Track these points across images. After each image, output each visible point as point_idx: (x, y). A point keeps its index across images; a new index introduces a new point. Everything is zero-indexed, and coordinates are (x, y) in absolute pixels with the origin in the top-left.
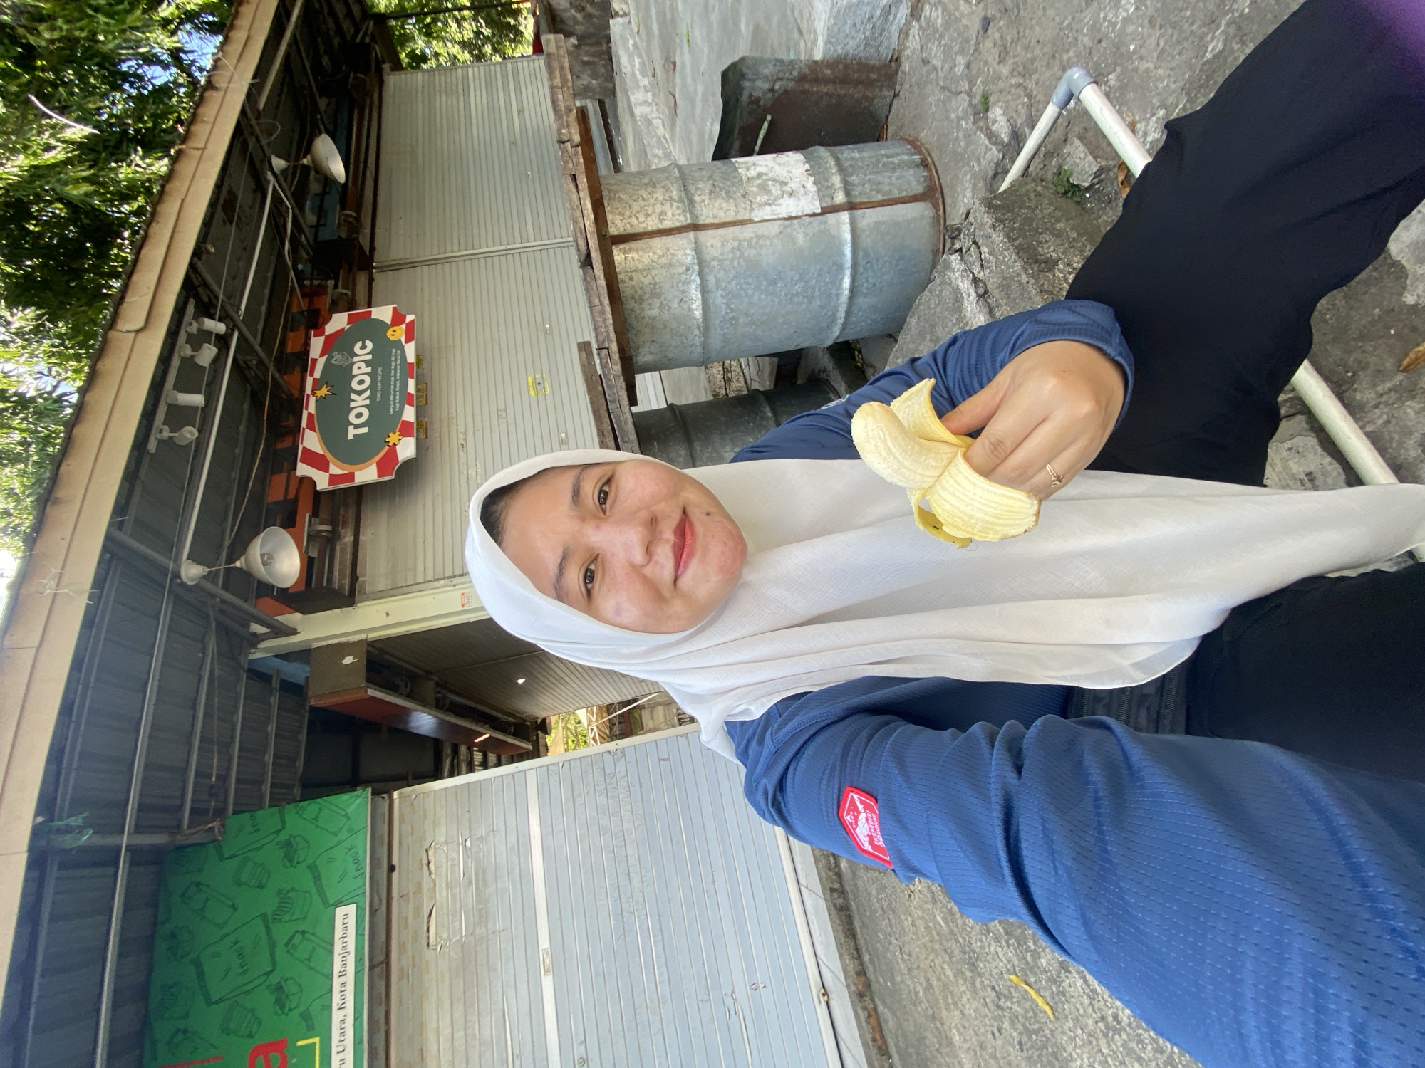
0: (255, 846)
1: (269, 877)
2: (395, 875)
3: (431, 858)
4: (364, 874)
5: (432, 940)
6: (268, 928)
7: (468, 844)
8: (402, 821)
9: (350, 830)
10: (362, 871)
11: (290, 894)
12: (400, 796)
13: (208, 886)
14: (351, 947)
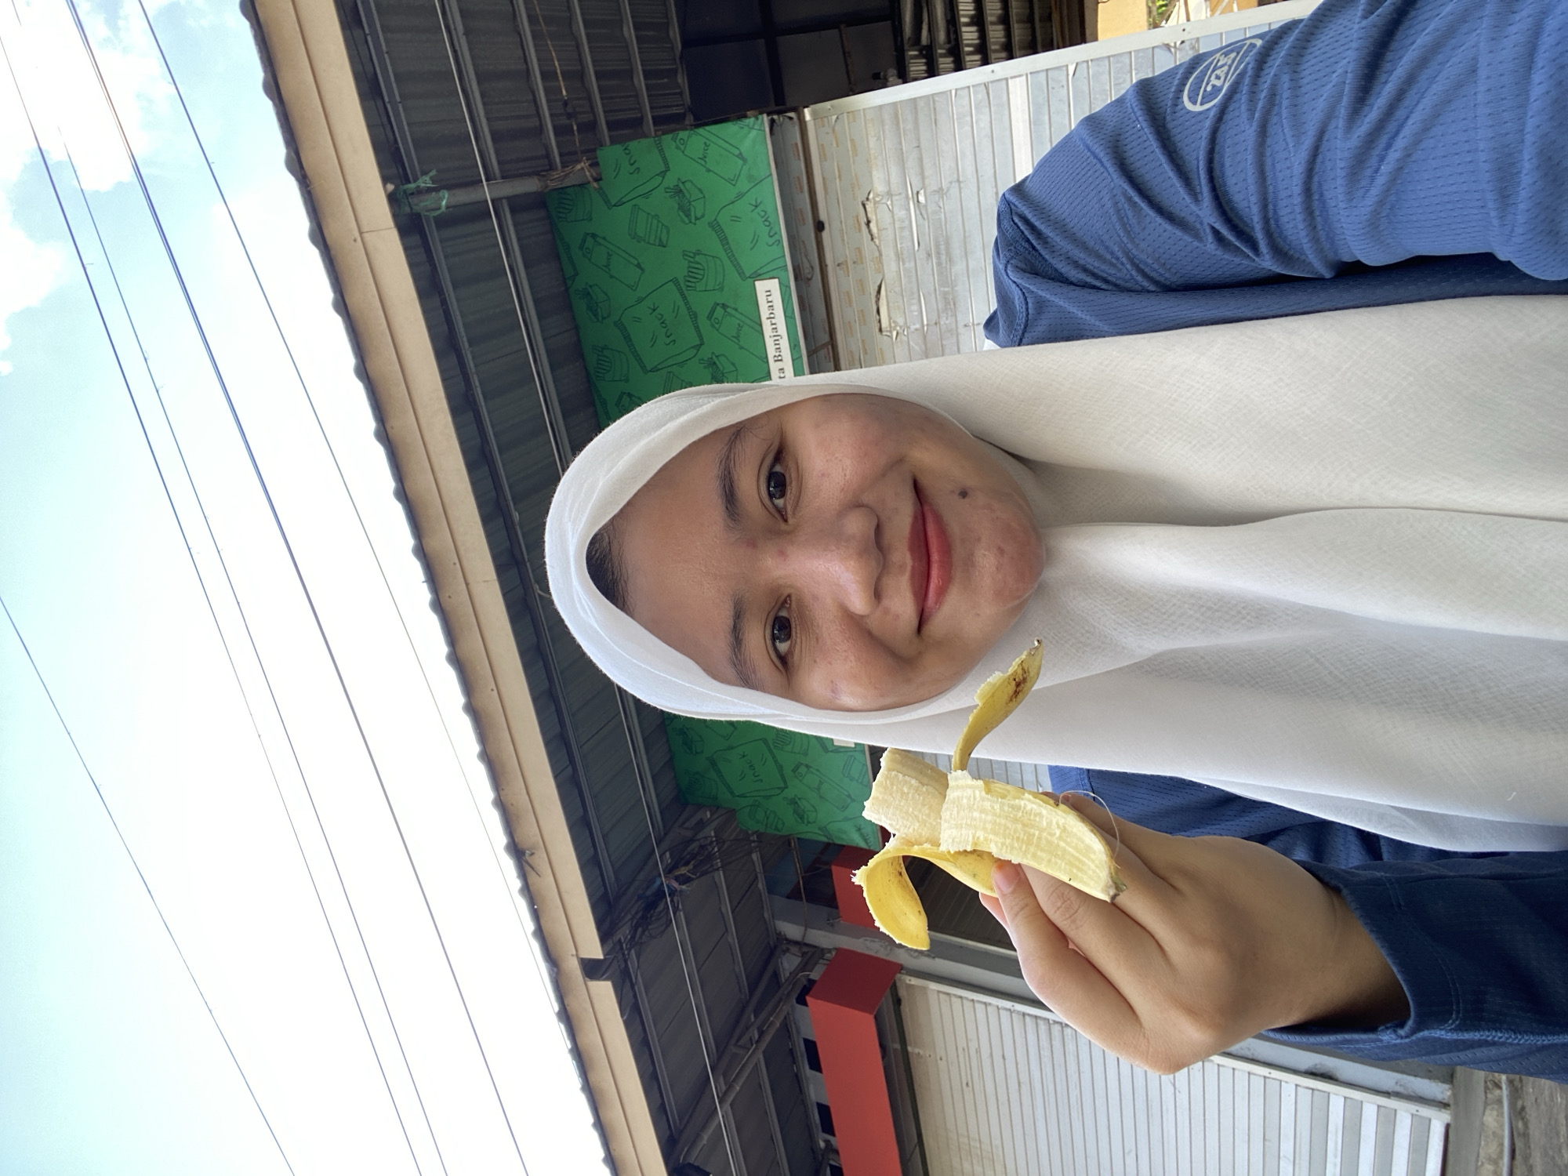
0: (640, 191)
1: (668, 232)
2: (825, 234)
3: (871, 216)
4: (780, 241)
5: (885, 323)
6: (682, 294)
7: (922, 199)
8: (823, 157)
9: (750, 178)
10: (777, 237)
11: (698, 258)
12: (814, 115)
13: (604, 238)
14: (782, 330)
